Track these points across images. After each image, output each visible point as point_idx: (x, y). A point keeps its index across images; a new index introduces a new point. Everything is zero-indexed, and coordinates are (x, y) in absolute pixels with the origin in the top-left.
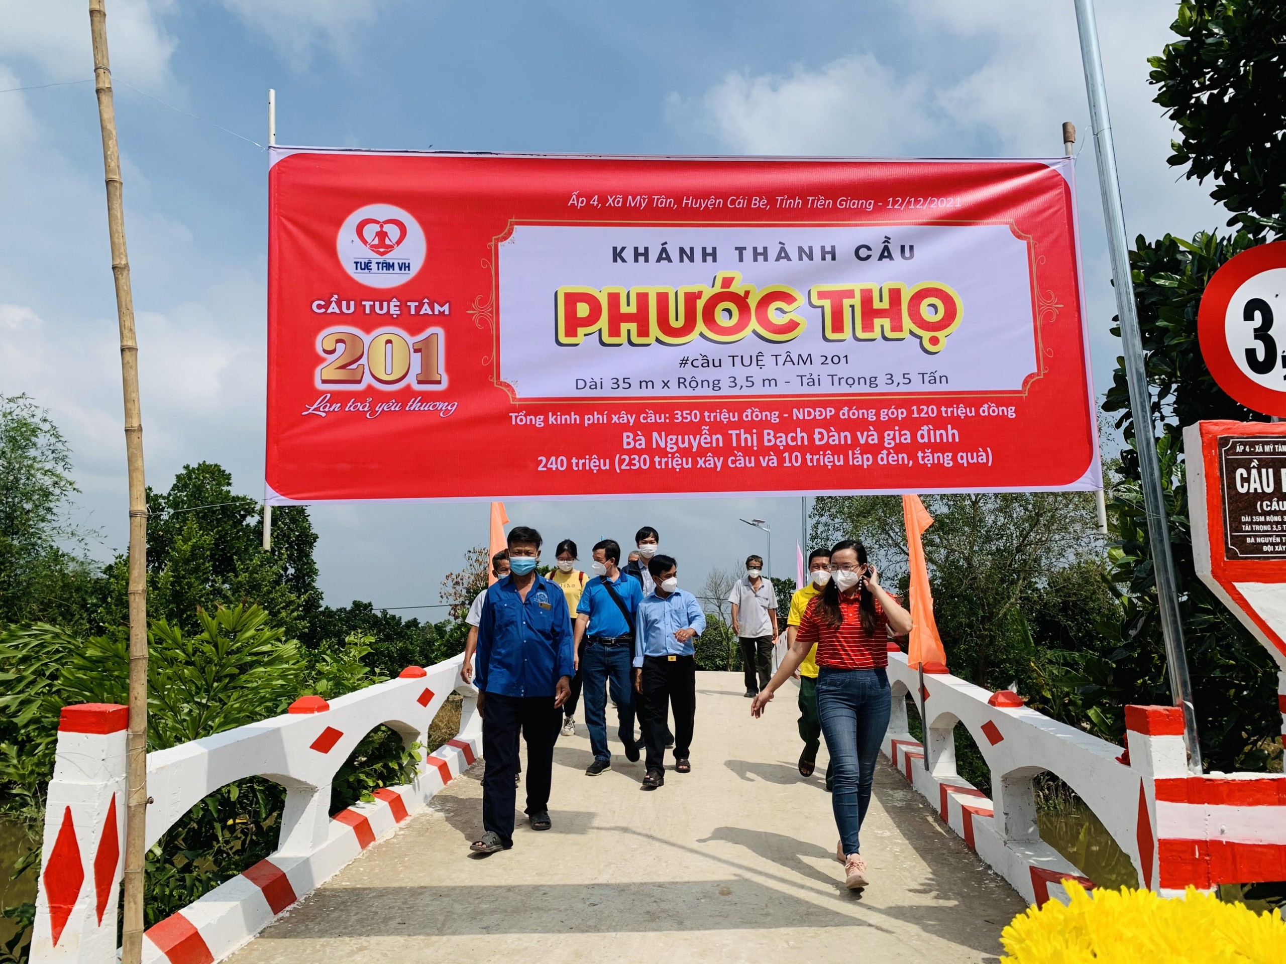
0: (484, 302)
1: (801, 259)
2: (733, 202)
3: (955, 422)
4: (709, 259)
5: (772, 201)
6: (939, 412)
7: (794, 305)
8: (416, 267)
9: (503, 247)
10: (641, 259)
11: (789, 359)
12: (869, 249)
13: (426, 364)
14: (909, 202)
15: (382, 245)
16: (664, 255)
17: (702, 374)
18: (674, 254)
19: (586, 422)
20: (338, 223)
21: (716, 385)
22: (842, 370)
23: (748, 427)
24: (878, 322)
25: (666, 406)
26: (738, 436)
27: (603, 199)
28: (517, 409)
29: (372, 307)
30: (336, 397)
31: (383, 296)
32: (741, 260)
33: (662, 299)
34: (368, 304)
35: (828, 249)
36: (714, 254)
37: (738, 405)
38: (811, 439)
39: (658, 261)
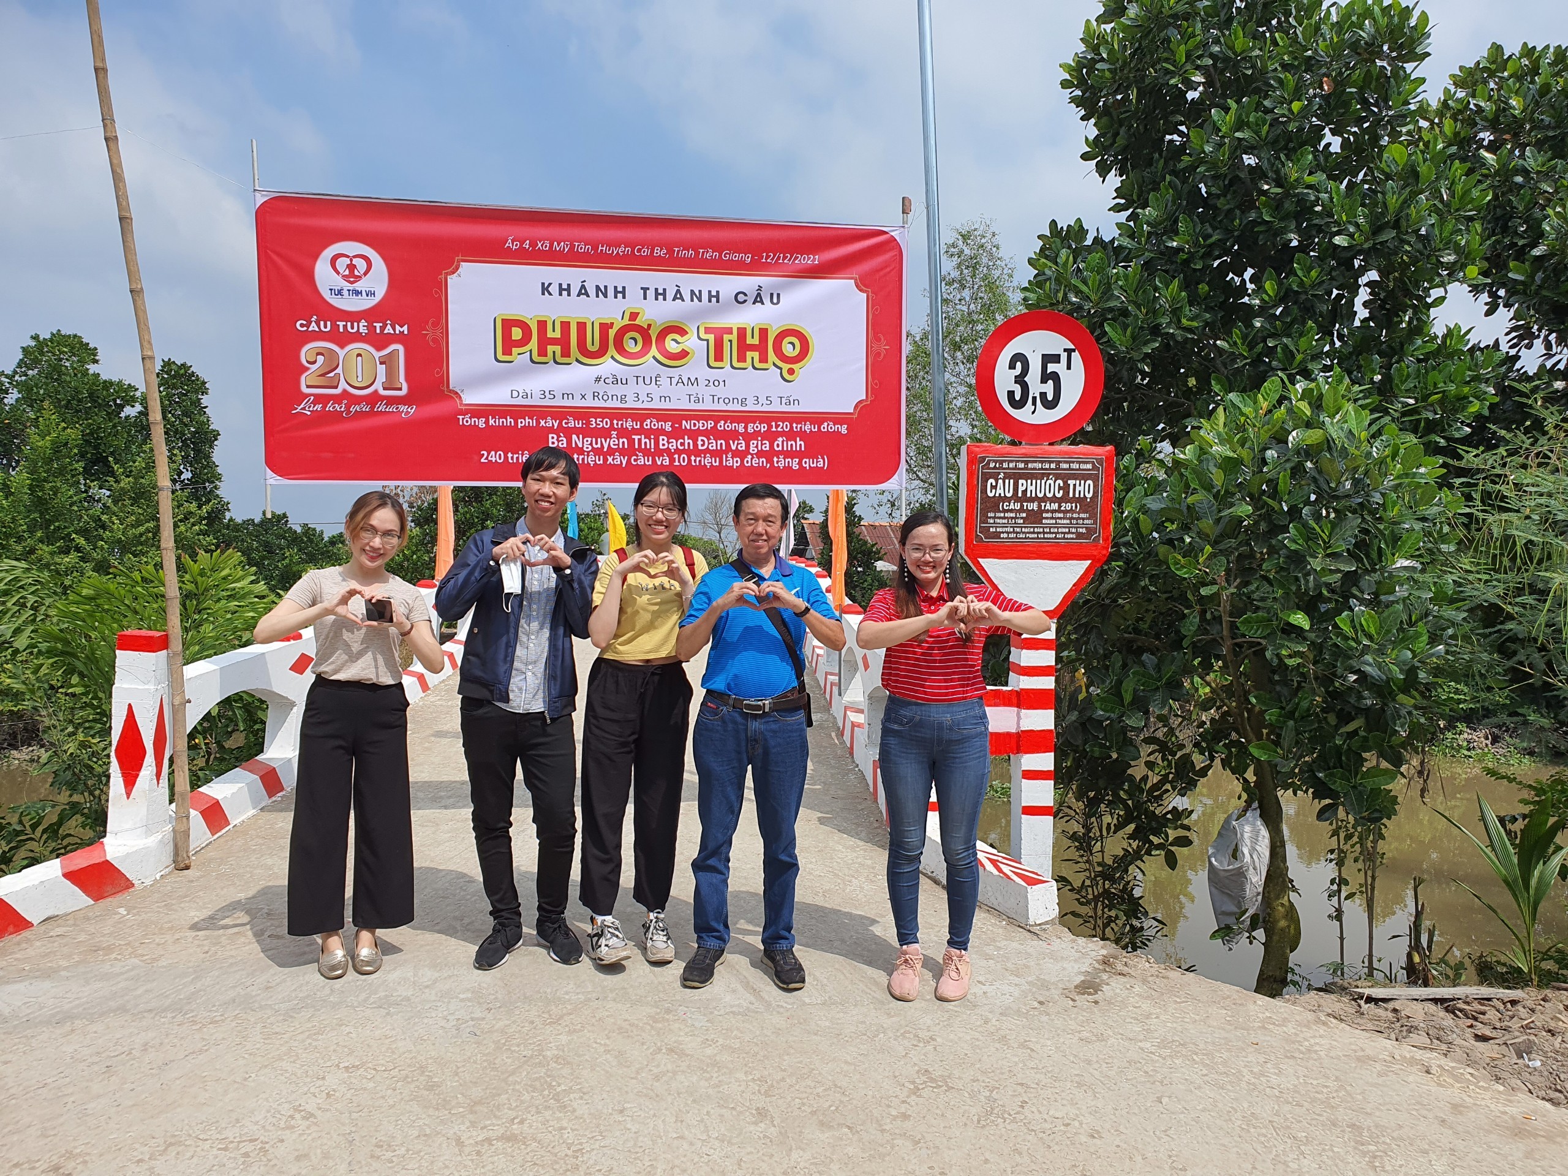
0: (436, 325)
1: (692, 300)
2: (639, 251)
3: (802, 435)
4: (620, 296)
5: (670, 251)
6: (792, 427)
7: (686, 337)
8: (381, 294)
9: (452, 280)
10: (565, 293)
11: (681, 381)
12: (745, 295)
13: (391, 374)
14: (779, 258)
15: (352, 275)
16: (583, 291)
17: (612, 390)
18: (592, 291)
19: (520, 425)
20: (316, 257)
21: (623, 399)
22: (720, 391)
23: (648, 433)
24: (749, 354)
25: (583, 414)
26: (640, 440)
27: (533, 244)
28: (464, 413)
29: (345, 327)
30: (318, 399)
31: (353, 317)
32: (645, 298)
33: (582, 326)
34: (341, 324)
35: (714, 293)
36: (623, 292)
37: (639, 415)
38: (695, 445)
39: (578, 295)
